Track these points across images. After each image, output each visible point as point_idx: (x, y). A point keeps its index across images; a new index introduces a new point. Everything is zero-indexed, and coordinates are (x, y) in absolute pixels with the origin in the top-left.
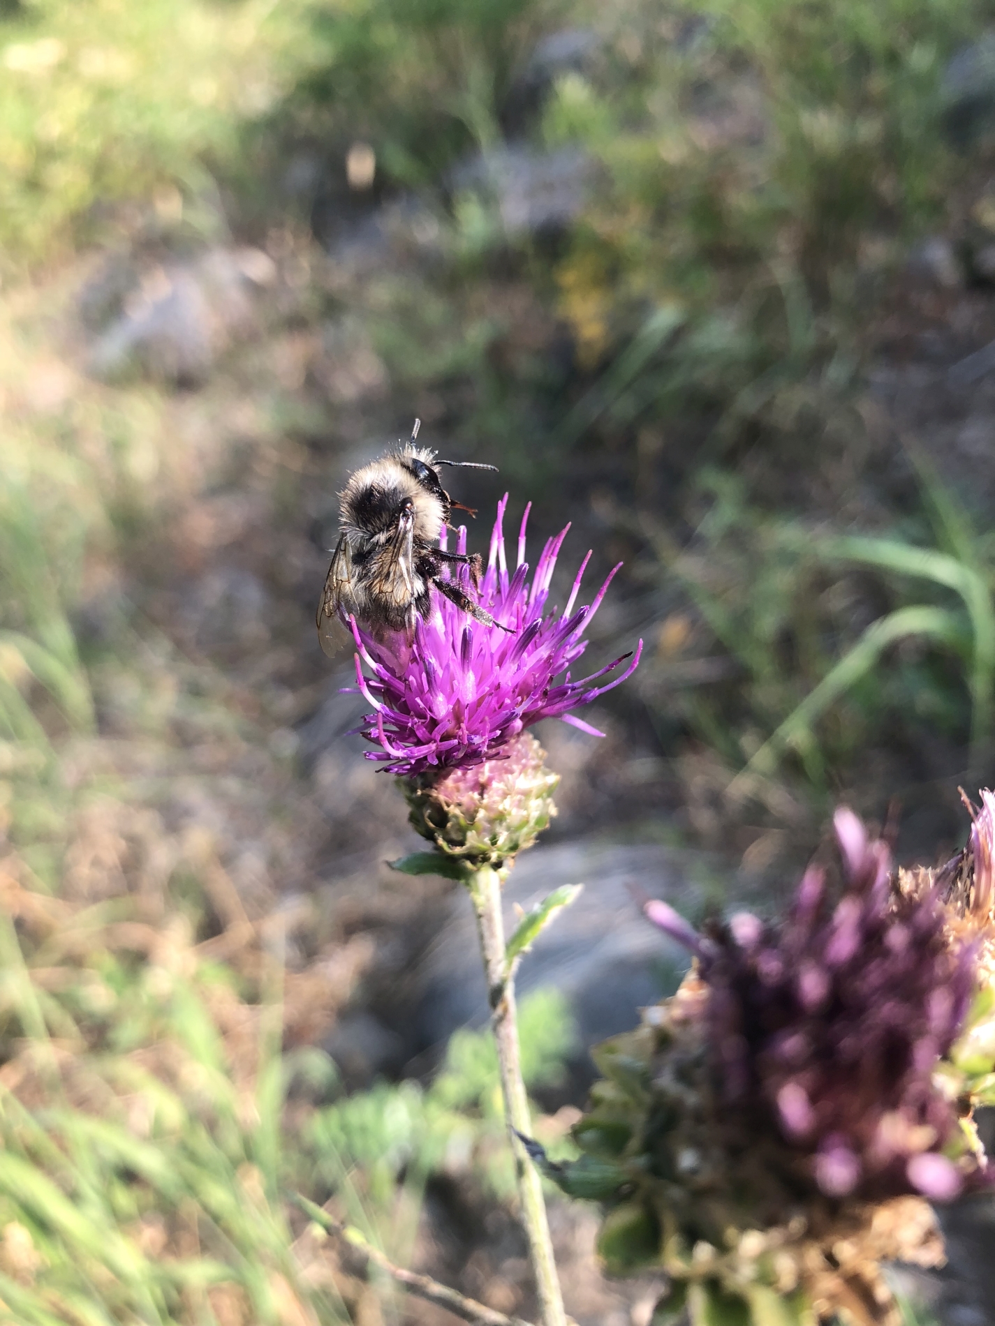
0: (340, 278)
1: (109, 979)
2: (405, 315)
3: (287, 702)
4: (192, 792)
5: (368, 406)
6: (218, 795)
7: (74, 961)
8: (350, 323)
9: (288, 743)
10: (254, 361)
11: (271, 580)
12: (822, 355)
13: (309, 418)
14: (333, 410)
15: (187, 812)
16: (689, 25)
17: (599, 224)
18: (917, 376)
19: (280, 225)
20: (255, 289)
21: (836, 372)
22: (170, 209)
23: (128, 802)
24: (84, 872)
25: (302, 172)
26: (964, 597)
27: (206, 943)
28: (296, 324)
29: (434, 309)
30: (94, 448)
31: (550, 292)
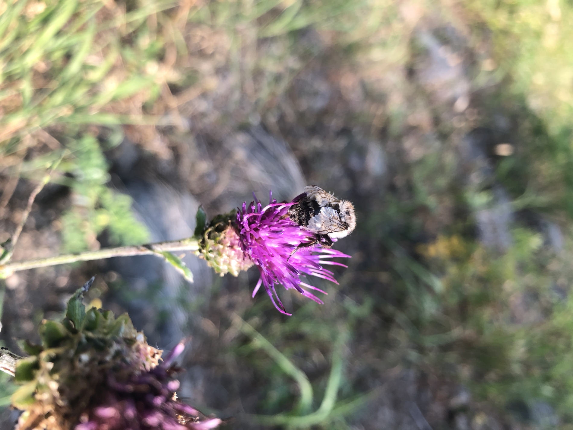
0: (456, 140)
1: (152, 45)
2: (440, 169)
3: (272, 119)
4: (233, 79)
5: (400, 153)
6: (231, 91)
7: (160, 30)
8: (437, 144)
9: (254, 120)
10: (420, 103)
11: (325, 112)
12: (421, 349)
13: (396, 127)
14: (399, 138)
15: (224, 77)
16: (563, 291)
17: (478, 253)
18: (412, 389)
19: (479, 113)
20: (452, 102)
21: (413, 355)
22: (487, 65)
23: (229, 53)
24: (199, 33)
25: (503, 123)
26: (317, 412)
27: (168, 87)
28: (436, 121)
29: (442, 182)
30: (383, 34)
31: (449, 232)
